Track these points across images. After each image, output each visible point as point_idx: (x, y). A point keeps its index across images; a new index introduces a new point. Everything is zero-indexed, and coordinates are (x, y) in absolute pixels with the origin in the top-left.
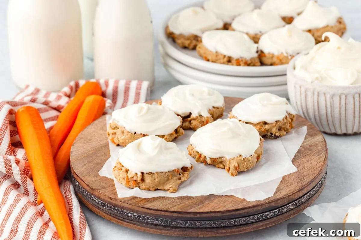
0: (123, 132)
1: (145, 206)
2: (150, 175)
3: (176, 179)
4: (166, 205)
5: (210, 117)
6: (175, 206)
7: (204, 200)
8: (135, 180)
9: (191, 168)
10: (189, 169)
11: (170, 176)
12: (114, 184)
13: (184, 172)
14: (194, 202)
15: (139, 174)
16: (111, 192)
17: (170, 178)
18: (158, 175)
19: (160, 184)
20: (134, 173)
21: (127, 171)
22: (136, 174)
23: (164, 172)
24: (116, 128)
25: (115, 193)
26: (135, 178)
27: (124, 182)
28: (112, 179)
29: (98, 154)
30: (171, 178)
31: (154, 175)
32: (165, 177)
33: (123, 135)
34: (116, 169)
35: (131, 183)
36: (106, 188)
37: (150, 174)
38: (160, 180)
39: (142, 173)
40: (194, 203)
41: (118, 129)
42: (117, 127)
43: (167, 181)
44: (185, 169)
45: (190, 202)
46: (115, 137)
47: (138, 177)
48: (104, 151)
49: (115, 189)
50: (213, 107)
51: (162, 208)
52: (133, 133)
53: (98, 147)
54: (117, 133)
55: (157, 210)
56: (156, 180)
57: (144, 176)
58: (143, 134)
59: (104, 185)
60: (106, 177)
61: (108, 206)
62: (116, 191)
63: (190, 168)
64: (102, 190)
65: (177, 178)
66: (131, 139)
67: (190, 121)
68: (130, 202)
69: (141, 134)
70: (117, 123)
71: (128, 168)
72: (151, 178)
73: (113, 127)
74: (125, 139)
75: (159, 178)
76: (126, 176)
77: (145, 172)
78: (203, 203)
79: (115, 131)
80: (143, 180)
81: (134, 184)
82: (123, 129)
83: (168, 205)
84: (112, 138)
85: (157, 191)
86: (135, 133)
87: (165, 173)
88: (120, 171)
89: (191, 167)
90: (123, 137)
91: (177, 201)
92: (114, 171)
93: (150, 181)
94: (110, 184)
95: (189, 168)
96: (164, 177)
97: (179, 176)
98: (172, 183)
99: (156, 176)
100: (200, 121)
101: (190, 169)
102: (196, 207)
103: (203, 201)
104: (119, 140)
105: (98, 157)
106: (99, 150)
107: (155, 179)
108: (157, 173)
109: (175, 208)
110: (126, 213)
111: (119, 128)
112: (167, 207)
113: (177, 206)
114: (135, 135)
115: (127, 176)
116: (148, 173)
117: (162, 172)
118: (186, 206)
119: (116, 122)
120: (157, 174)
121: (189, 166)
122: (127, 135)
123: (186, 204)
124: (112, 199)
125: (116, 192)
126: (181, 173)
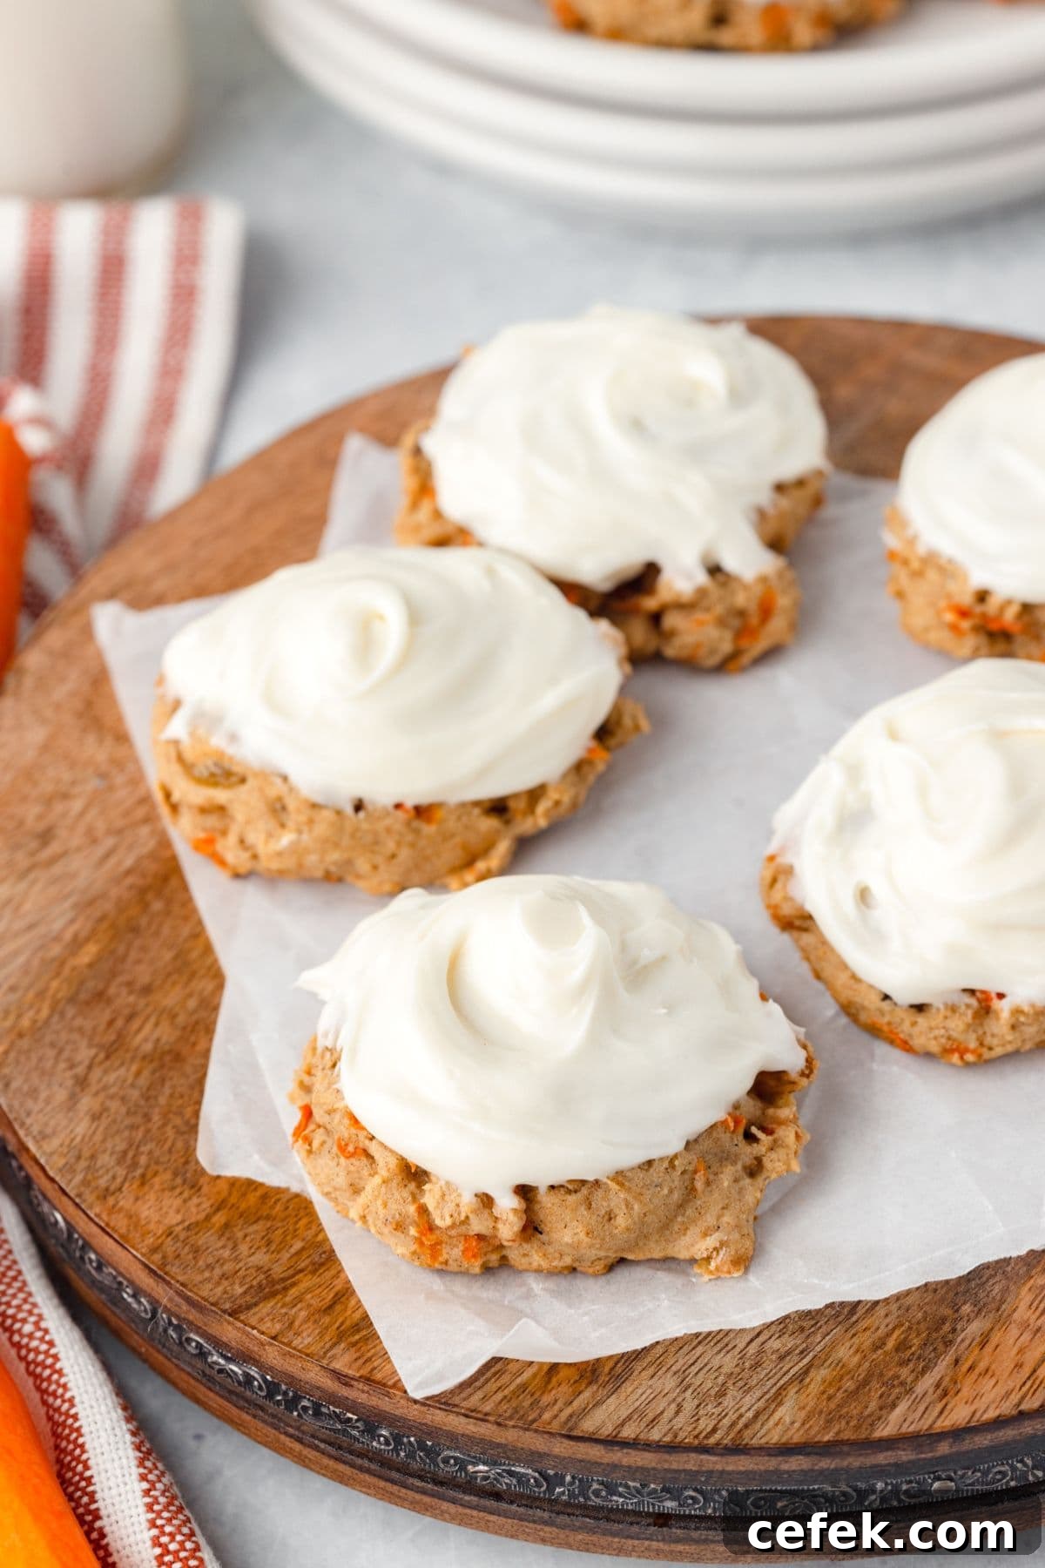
0: (278, 809)
1: (588, 1425)
2: (579, 1196)
3: (736, 1181)
4: (722, 1394)
5: (780, 575)
6: (778, 1398)
7: (948, 1312)
8: (480, 1237)
9: (808, 1076)
10: (794, 1083)
11: (695, 1172)
12: (326, 1239)
13: (771, 1111)
14: (889, 1335)
15: (507, 1203)
16: (327, 1320)
17: (699, 1185)
18: (629, 1190)
19: (641, 1235)
20: (467, 1200)
21: (415, 1176)
22: (486, 1201)
23: (661, 1159)
24: (225, 775)
25: (356, 1328)
26: (478, 1226)
27: (402, 1246)
28: (297, 1196)
29: (139, 962)
30: (708, 1183)
31: (600, 1193)
32: (671, 1191)
33: (283, 826)
34: (323, 1143)
35: (453, 1253)
36: (286, 1289)
37: (576, 1192)
38: (645, 1214)
39: (525, 1192)
40: (891, 1344)
41: (244, 789)
42: (228, 774)
43: (681, 1206)
44: (768, 1087)
45: (866, 1340)
46: (224, 833)
47: (496, 1219)
48: (166, 930)
49: (347, 1292)
50: (780, 488)
51: (705, 1424)
52: (349, 810)
53: (114, 892)
54: (239, 814)
55: (673, 1448)
56: (621, 1221)
57: (537, 1207)
58: (410, 803)
59: (261, 1258)
60: (251, 1185)
61: (324, 1410)
62: (359, 1304)
63: (803, 1074)
64: (265, 1308)
65: (739, 1166)
66: (336, 845)
67: (656, 618)
68: (474, 1400)
69: (398, 806)
70: (231, 750)
71: (418, 1158)
72: (583, 1210)
73: (202, 771)
74: (296, 850)
75: (636, 1207)
76: (412, 1209)
77: (540, 1178)
78: (948, 1343)
79: (220, 795)
80: (532, 1228)
81: (474, 1256)
82: (278, 788)
83: (732, 1392)
84: (202, 835)
85: (622, 1275)
86: (359, 806)
87: (666, 1164)
88: (353, 1160)
89: (808, 1070)
90: (286, 839)
91: (775, 1344)
92: (310, 1152)
93: (582, 1236)
94: (298, 1245)
95: (794, 1075)
96: (666, 1191)
97: (748, 1152)
98: (719, 1217)
99: (616, 1198)
100: (719, 609)
101: (804, 1081)
102: (920, 1389)
103: (943, 1320)
104: (255, 857)
105: (147, 990)
106: (135, 930)
107: (610, 1217)
108: (620, 1177)
109: (785, 1412)
110: (456, 1459)
111: (243, 780)
112: (732, 1417)
113: (792, 1391)
114: (362, 814)
115: (423, 1210)
116: (562, 1186)
117: (650, 1163)
118: (849, 1385)
119: (218, 741)
120: (621, 1184)
121: (790, 1059)
122: (311, 822)
123: (843, 1371)
124: (353, 1383)
125: (366, 1321)
126: (754, 1130)
